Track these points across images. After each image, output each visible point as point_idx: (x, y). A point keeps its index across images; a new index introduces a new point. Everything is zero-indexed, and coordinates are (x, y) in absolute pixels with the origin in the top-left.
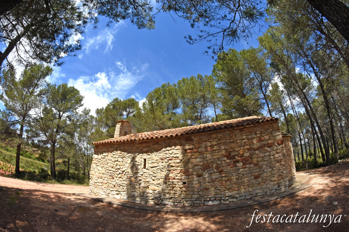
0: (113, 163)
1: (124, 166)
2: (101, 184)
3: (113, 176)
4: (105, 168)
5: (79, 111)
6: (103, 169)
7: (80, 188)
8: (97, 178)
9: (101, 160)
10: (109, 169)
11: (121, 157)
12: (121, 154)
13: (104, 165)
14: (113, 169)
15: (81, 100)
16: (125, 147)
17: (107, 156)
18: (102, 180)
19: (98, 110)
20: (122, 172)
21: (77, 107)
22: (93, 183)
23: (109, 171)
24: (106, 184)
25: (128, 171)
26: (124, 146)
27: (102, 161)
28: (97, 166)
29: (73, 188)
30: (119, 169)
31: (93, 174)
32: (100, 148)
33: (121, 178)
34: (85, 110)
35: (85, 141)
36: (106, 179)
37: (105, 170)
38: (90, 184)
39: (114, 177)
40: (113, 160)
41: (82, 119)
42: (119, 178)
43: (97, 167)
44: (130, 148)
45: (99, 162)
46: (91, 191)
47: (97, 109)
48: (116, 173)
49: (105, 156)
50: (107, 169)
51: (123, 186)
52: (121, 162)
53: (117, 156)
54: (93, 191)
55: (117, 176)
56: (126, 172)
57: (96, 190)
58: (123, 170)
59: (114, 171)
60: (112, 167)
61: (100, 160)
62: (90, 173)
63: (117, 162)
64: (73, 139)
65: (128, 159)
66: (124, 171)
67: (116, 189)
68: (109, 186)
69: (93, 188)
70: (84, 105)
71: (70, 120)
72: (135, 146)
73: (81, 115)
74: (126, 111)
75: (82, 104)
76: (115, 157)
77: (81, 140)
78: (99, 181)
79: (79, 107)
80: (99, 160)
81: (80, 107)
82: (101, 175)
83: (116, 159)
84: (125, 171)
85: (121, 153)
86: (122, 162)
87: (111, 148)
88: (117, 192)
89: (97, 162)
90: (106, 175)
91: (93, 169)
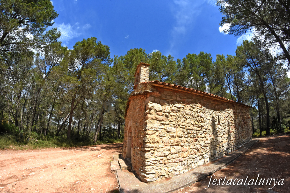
2: (177, 155)
3: (196, 137)
4: (184, 127)
9: (171, 114)
11: (203, 111)
12: (202, 109)
13: (181, 123)
14: (195, 128)
16: (203, 101)
17: (183, 108)
18: (179, 147)
20: (206, 130)
23: (190, 132)
26: (203, 99)
27: (174, 116)
28: (164, 124)
30: (202, 127)
36: (186, 144)
37: (185, 130)
38: (147, 163)
40: (194, 114)
42: (203, 138)
43: (163, 127)
45: (168, 117)
48: (200, 132)
49: (179, 108)
50: (188, 127)
51: (206, 147)
52: (204, 118)
53: (198, 110)
55: (200, 136)
59: (197, 130)
60: (194, 125)
61: (169, 113)
63: (199, 118)
67: (199, 154)
68: (192, 152)
72: (210, 102)
76: (196, 112)
80: (167, 114)
82: (177, 139)
83: (199, 114)
85: (201, 107)
87: (188, 98)
88: (201, 157)
89: (162, 117)
90: (186, 138)
91: (155, 132)
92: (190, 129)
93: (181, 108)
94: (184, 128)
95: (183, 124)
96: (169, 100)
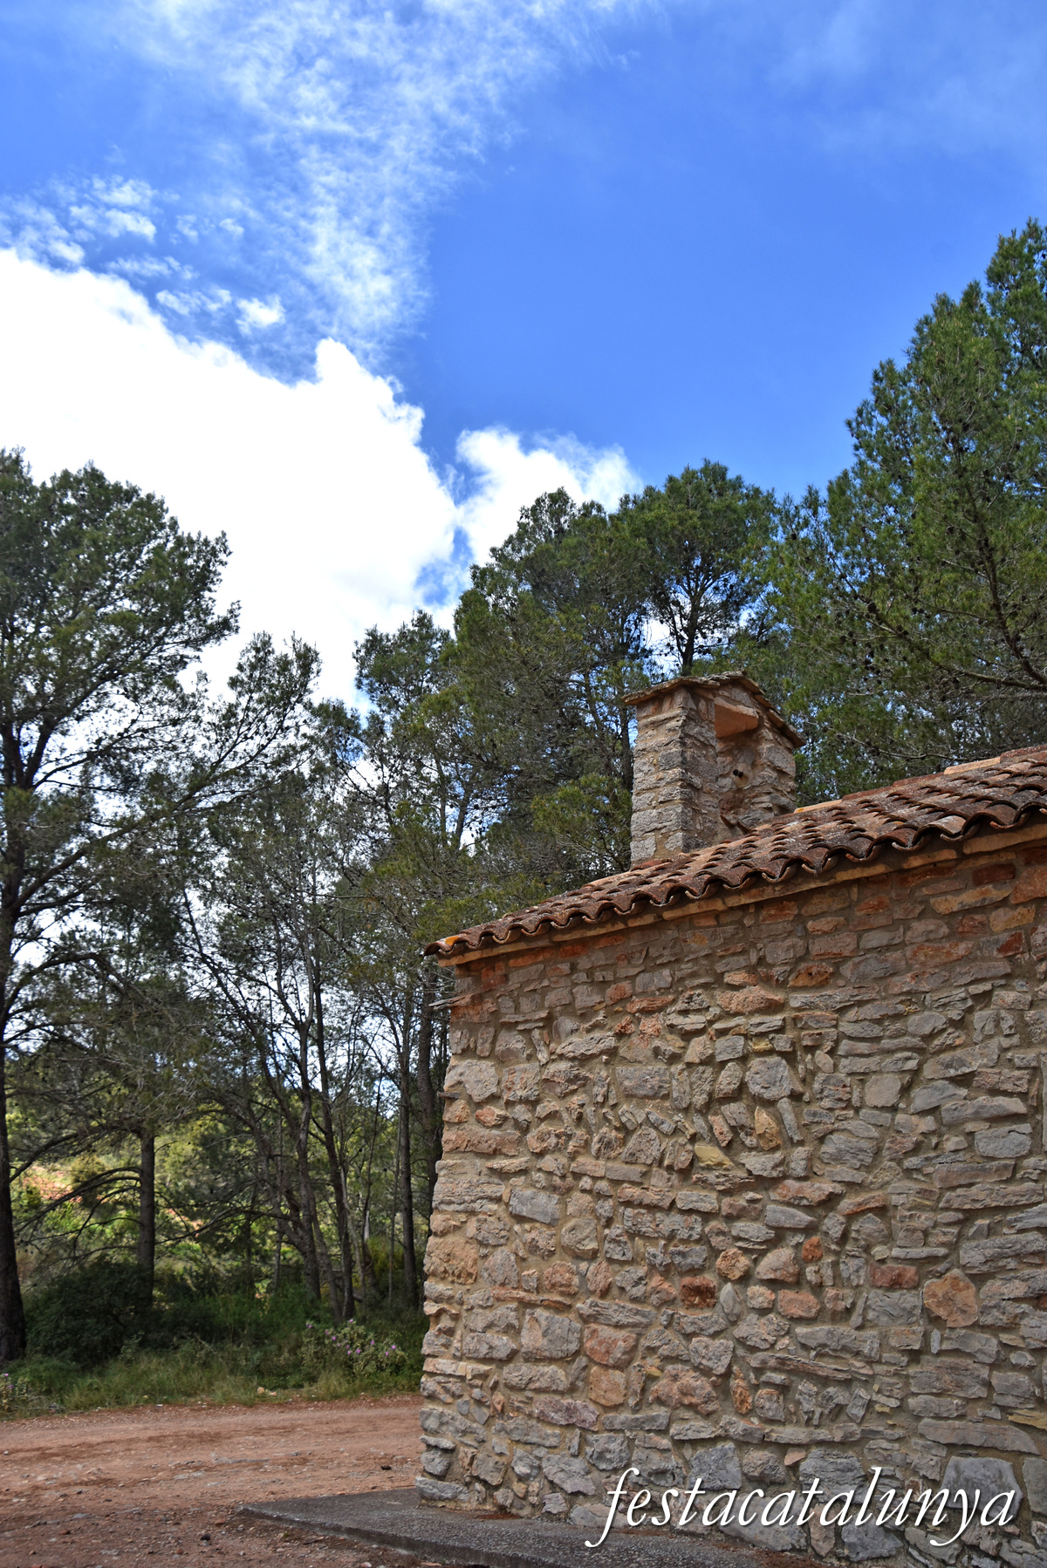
0: (697, 1124)
1: (828, 1148)
2: (558, 1375)
3: (694, 1271)
4: (603, 1185)
5: (203, 677)
6: (579, 1200)
7: (288, 1430)
8: (506, 1312)
9: (542, 1110)
10: (651, 1197)
11: (782, 1043)
12: (776, 1020)
13: (586, 1162)
14: (688, 1196)
15: (204, 579)
16: (807, 935)
17: (612, 1052)
18: (563, 1321)
19: (384, 652)
20: (804, 1218)
21: (170, 650)
22: (466, 1368)
23: (647, 1222)
24: (620, 1366)
25: (874, 1198)
26: (800, 919)
27: (553, 1116)
28: (503, 1175)
29: (213, 1439)
30: (762, 1182)
31: (457, 1265)
32: (515, 980)
33: (798, 1282)
34: (259, 663)
35: (291, 959)
36: (615, 1308)
37: (605, 1207)
38: (428, 1384)
39: (710, 1279)
40: (689, 1087)
41: (252, 746)
42: (773, 1284)
43: (498, 1188)
44: (875, 939)
45: (525, 1129)
46: (438, 1465)
47: (362, 638)
48: (740, 1227)
49: (584, 1060)
50: (630, 1192)
51: (825, 1381)
52: (785, 1105)
53: (726, 1048)
54: (465, 1453)
55: (744, 1261)
56: (851, 1217)
57: (499, 1443)
58: (818, 1189)
59: (707, 1216)
60: (685, 1173)
61: (531, 1104)
62: (429, 1264)
63: (734, 1110)
64: (177, 956)
65: (860, 1065)
66: (831, 1201)
67: (740, 1426)
68: (660, 1387)
69: (461, 1423)
70: (242, 621)
71: (127, 783)
72: (927, 912)
73: (231, 711)
74: (664, 606)
75: (219, 611)
76: (708, 1061)
77: (254, 951)
78: (530, 1339)
79: (195, 643)
80: (521, 1113)
81: (209, 649)
82: (561, 1269)
83: (727, 1080)
84: (847, 1204)
85: (772, 1007)
86: (795, 1097)
87: (652, 966)
88: (758, 1458)
89: (495, 1132)
90: (616, 1267)
91: (463, 1217)
92: (640, 1205)
93: (593, 1056)
94: (599, 1196)
95: (600, 1167)
96: (529, 1021)
